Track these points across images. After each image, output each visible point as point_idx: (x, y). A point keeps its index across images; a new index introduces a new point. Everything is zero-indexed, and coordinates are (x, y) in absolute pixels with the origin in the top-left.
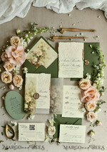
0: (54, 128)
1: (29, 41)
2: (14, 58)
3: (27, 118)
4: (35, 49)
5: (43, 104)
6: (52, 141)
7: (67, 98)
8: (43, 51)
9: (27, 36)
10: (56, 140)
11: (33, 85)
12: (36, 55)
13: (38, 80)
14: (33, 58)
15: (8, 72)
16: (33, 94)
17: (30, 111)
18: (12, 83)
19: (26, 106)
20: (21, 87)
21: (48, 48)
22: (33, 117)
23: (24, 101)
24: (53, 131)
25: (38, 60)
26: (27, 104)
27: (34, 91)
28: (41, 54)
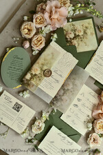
0: (43, 126)
1: (77, 13)
3: (19, 92)
4: (79, 25)
5: (49, 87)
6: (30, 141)
7: (79, 100)
8: (85, 32)
9: (79, 5)
10: (35, 142)
11: (53, 58)
12: (75, 31)
13: (60, 57)
14: (70, 32)
15: (34, 25)
16: (45, 68)
17: (29, 85)
18: (30, 40)
19: (28, 76)
20: (37, 52)
21: (92, 34)
22: (27, 95)
23: (29, 69)
24: (40, 129)
25: (74, 38)
26: (32, 74)
27: (49, 65)
28: (81, 34)
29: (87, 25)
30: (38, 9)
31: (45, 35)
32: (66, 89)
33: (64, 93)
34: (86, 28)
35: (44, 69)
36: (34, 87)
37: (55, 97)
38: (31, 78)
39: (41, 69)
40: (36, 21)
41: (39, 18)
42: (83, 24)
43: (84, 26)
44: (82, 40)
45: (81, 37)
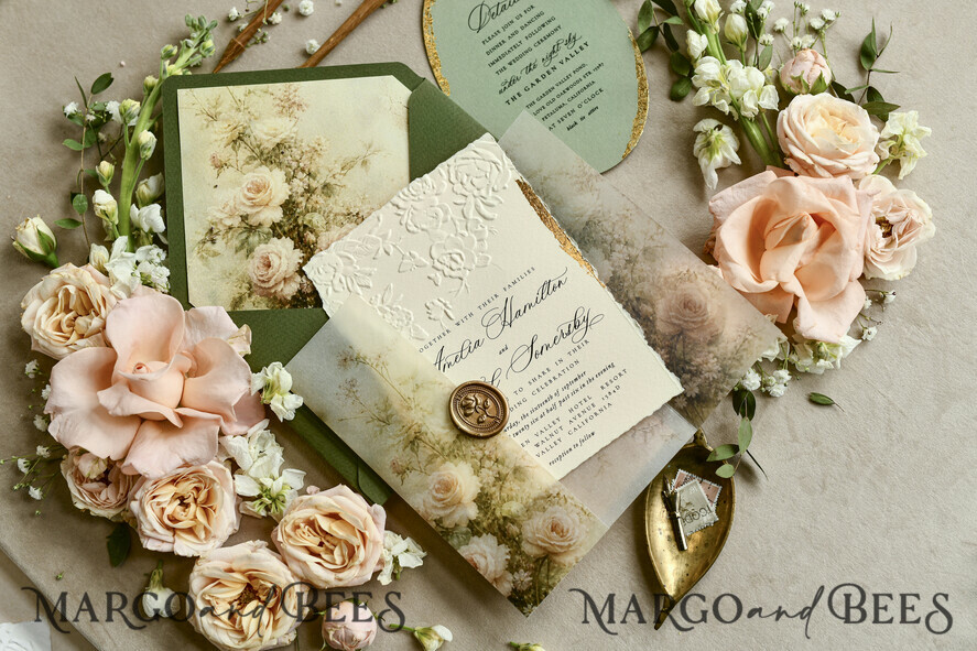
28: (278, 186)
29: (220, 133)
30: (102, 505)
31: (293, 479)
34: (239, 139)
40: (190, 531)
41: (173, 508)
42: (210, 163)
43: (225, 153)
44: (326, 186)
45: (301, 190)
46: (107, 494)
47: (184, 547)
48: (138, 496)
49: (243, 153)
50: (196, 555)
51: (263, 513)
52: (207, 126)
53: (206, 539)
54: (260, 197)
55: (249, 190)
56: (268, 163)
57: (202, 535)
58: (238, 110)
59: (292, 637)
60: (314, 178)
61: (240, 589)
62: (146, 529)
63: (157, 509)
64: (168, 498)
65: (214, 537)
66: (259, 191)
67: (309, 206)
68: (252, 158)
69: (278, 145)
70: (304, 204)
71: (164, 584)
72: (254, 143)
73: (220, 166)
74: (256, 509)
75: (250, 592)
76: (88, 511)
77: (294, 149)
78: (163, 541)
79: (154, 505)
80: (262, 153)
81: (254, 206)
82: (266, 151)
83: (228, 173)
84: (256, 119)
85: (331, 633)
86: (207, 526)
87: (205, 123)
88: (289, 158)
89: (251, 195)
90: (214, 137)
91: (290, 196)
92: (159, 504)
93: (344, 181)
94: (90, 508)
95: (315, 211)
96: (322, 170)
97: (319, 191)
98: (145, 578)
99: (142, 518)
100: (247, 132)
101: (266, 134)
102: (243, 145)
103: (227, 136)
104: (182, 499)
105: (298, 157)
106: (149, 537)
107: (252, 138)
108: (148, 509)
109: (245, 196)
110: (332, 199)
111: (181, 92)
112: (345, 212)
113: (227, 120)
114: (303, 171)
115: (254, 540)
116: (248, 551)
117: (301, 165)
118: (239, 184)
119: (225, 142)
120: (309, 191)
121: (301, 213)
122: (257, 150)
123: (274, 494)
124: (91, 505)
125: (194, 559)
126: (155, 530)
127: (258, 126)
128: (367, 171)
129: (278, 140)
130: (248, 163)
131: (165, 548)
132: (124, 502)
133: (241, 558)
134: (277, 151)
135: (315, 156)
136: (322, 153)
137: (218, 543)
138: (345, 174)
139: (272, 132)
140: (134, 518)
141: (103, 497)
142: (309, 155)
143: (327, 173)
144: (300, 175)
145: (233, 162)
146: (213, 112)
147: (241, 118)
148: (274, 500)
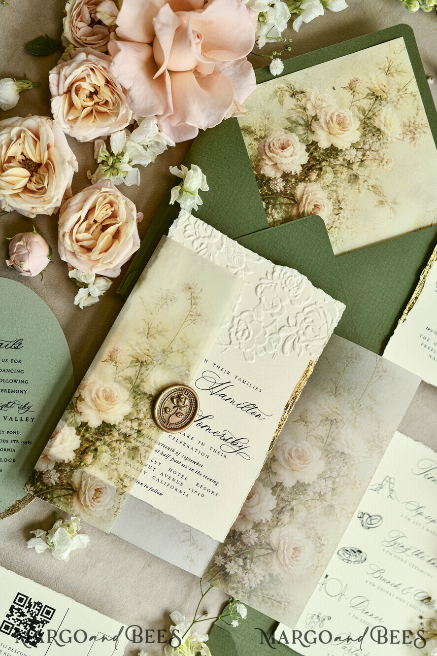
2: (152, 65)
8: (369, 127)
11: (194, 316)
12: (309, 124)
13: (237, 302)
14: (278, 135)
15: (59, 132)
16: (155, 378)
17: (73, 491)
20: (98, 289)
21: (410, 130)
23: (65, 398)
25: (308, 169)
26: (82, 429)
27: (175, 359)
28: (347, 138)
29: (378, 81)
32: (289, 483)
33: (279, 512)
34: (376, 97)
35: (150, 388)
36: (106, 499)
37: (234, 536)
38: (81, 453)
39: (136, 391)
40: (71, 105)
41: (87, 87)
42: (352, 78)
43: (362, 89)
44: (356, 177)
45: (348, 158)
46: (83, 28)
47: (58, 105)
48: (91, 57)
49: (366, 104)
50: (54, 116)
51: (99, 161)
52: (380, 69)
53: (69, 120)
54: (335, 126)
55: (338, 116)
56: (363, 126)
57: (71, 117)
58: (399, 90)
59: (8, 210)
60: (360, 166)
61: (35, 159)
62: (65, 71)
63: (84, 75)
64: (94, 82)
65: (72, 127)
66: (339, 124)
67: (337, 168)
68: (364, 112)
69: (379, 130)
70: (338, 163)
71: (22, 93)
72: (376, 110)
73: (351, 87)
74: (102, 154)
75: (34, 168)
76: (65, 15)
77: (378, 143)
78: (58, 86)
79: (86, 72)
80: (369, 118)
81: (327, 123)
82: (372, 121)
83: (347, 95)
84: (395, 106)
85: (21, 243)
86: (80, 119)
87: (382, 66)
88: (371, 142)
89: (335, 118)
90: (373, 77)
91: (341, 150)
92: (89, 75)
93: (363, 190)
94: (68, 16)
95: (335, 174)
96: (367, 170)
97: (351, 172)
98: (21, 75)
99: (73, 65)
100: (384, 102)
101: (385, 118)
102: (372, 101)
103: (377, 87)
104: (96, 93)
105: (373, 148)
106: (59, 73)
107: (379, 107)
108: (82, 68)
109: (333, 114)
110: (347, 185)
111: (401, 40)
112: (340, 198)
113: (388, 83)
114: (364, 155)
115: (78, 160)
116: (68, 158)
117: (368, 153)
118: (341, 107)
119: (371, 86)
120: (349, 164)
121: (330, 163)
122: (371, 114)
123: (117, 165)
124: (71, 17)
125: (51, 116)
126: (66, 78)
127: (390, 110)
128: (376, 206)
129: (382, 128)
130: (359, 109)
131: (53, 89)
132: (82, 44)
133: (61, 155)
134: (374, 130)
135: (377, 162)
136: (381, 167)
137: (68, 132)
138: (369, 189)
139: (388, 122)
140: (72, 57)
141: (80, 25)
142: (377, 157)
143: (367, 175)
144: (360, 154)
145: (357, 97)
146: (392, 70)
147: (393, 95)
148: (112, 166)
